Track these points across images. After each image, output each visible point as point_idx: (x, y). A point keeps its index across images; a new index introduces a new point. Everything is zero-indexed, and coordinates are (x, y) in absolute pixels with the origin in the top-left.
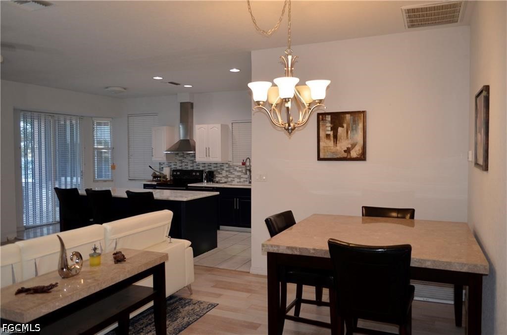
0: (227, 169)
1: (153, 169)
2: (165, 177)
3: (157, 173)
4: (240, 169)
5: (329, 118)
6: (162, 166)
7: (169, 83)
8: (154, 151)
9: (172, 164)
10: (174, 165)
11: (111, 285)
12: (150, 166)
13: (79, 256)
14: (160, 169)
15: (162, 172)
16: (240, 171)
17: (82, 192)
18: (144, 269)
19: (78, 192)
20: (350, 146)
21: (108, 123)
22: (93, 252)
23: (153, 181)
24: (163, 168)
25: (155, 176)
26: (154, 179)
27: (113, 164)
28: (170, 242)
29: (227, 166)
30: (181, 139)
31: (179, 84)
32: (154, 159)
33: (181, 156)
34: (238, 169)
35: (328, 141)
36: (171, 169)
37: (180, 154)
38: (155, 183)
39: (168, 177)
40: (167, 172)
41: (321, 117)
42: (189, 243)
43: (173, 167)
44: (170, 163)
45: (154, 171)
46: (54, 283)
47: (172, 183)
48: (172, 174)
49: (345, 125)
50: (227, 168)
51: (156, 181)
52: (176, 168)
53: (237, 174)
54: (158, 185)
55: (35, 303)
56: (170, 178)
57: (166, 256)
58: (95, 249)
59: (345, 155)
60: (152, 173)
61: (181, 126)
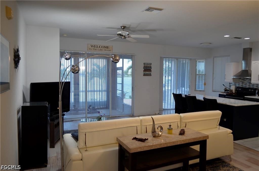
1: (225, 86)
2: (231, 91)
3: (227, 89)
6: (231, 85)
7: (234, 38)
8: (226, 76)
9: (237, 84)
10: (238, 84)
11: (172, 145)
12: (223, 85)
13: (162, 128)
14: (229, 86)
15: (230, 88)
17: (183, 96)
18: (192, 141)
19: (182, 96)
21: (204, 61)
22: (169, 127)
23: (224, 93)
24: (231, 86)
25: (226, 90)
26: (225, 92)
27: (205, 82)
28: (219, 129)
30: (243, 69)
31: (241, 38)
32: (226, 81)
33: (243, 80)
36: (236, 86)
37: (241, 79)
38: (225, 94)
39: (234, 92)
40: (233, 88)
42: (231, 131)
43: (237, 85)
44: (236, 83)
45: (225, 87)
46: (147, 138)
47: (236, 95)
48: (236, 89)
51: (226, 93)
52: (239, 86)
54: (227, 95)
55: (136, 145)
56: (235, 92)
57: (207, 137)
58: (170, 126)
60: (224, 88)
61: (243, 62)
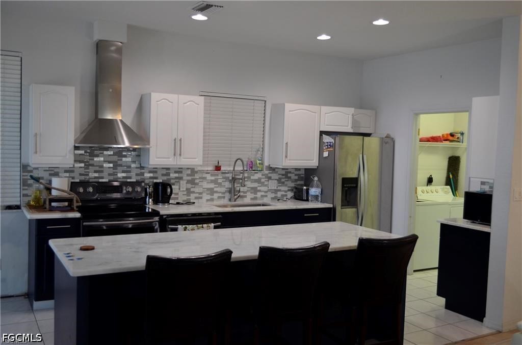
0: (189, 178)
4: (213, 178)
16: (212, 181)
29: (189, 172)
34: (209, 177)
50: (188, 175)
53: (206, 185)
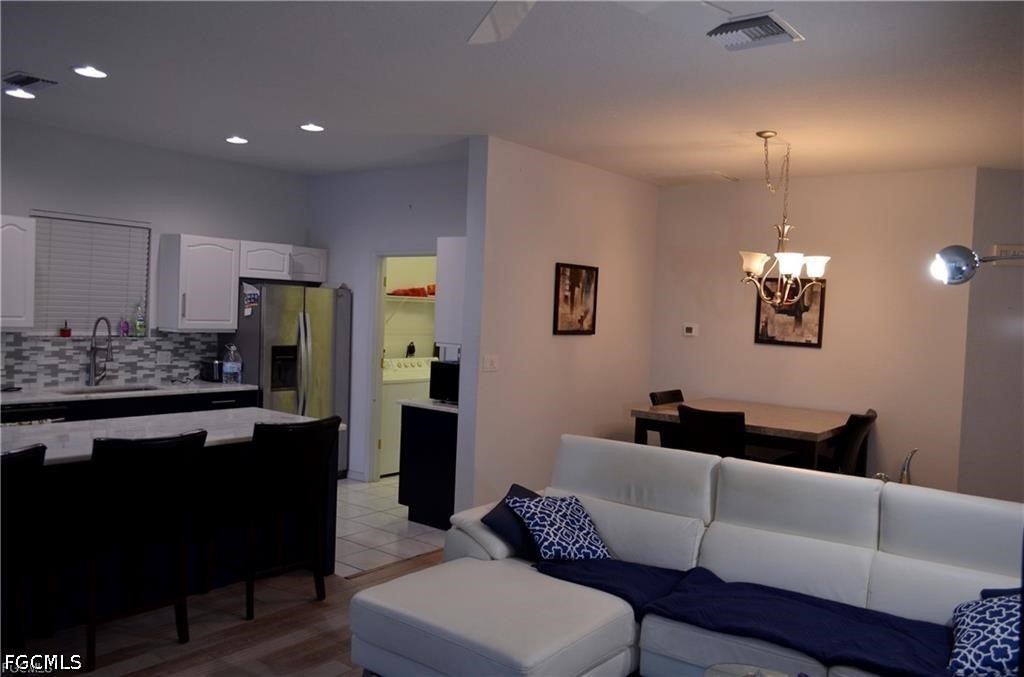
0: (12, 348)
4: (56, 349)
5: (568, 272)
16: (55, 354)
20: (583, 314)
29: (11, 339)
34: (48, 347)
35: (565, 306)
41: (562, 269)
49: (581, 285)
50: (9, 344)
59: (577, 326)
